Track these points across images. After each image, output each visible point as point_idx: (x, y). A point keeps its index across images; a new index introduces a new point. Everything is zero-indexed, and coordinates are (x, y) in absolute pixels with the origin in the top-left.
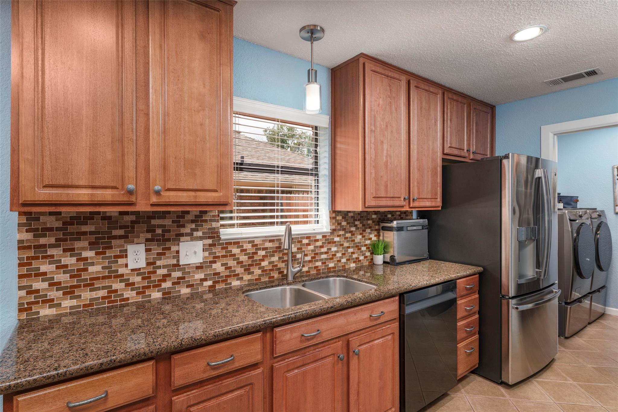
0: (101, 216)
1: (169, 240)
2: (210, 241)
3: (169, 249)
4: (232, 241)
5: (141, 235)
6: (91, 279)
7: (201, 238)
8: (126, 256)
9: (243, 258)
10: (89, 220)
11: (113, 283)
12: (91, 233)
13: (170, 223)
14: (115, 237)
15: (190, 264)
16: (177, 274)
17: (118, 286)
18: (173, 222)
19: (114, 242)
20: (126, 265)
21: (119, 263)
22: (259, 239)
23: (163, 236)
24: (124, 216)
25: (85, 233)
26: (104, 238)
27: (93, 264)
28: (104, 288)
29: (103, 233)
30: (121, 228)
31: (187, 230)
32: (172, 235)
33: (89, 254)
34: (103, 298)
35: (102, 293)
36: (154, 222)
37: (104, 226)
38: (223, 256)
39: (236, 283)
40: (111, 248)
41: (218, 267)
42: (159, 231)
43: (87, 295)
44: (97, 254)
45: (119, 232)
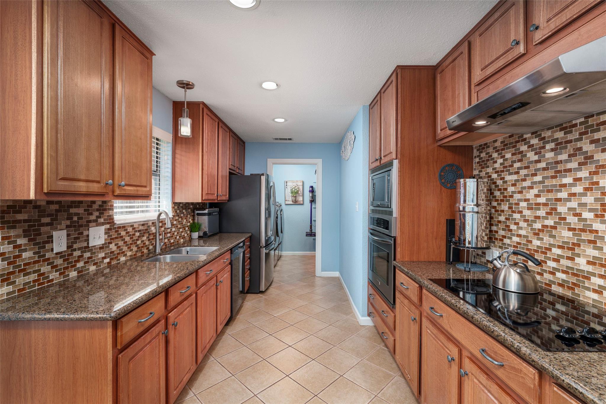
0: (33, 205)
1: (81, 226)
2: (108, 226)
3: (82, 233)
4: (121, 226)
5: (63, 222)
6: (25, 265)
7: (103, 224)
8: (52, 242)
9: (127, 239)
10: (23, 208)
11: (41, 266)
12: (25, 221)
13: (83, 212)
14: (43, 225)
15: (95, 246)
16: (87, 255)
17: (45, 269)
18: (85, 210)
19: (43, 229)
20: (52, 250)
21: (47, 248)
22: (137, 224)
23: (78, 222)
24: (50, 205)
25: (19, 221)
26: (35, 226)
27: (25, 250)
28: (34, 272)
29: (35, 221)
30: (48, 216)
31: (93, 217)
32: (83, 222)
33: (23, 241)
34: (34, 281)
35: (33, 277)
36: (73, 210)
37: (35, 214)
38: (116, 238)
39: (123, 259)
40: (40, 234)
41: (113, 247)
42: (75, 218)
43: (21, 280)
44: (29, 240)
45: (46, 220)
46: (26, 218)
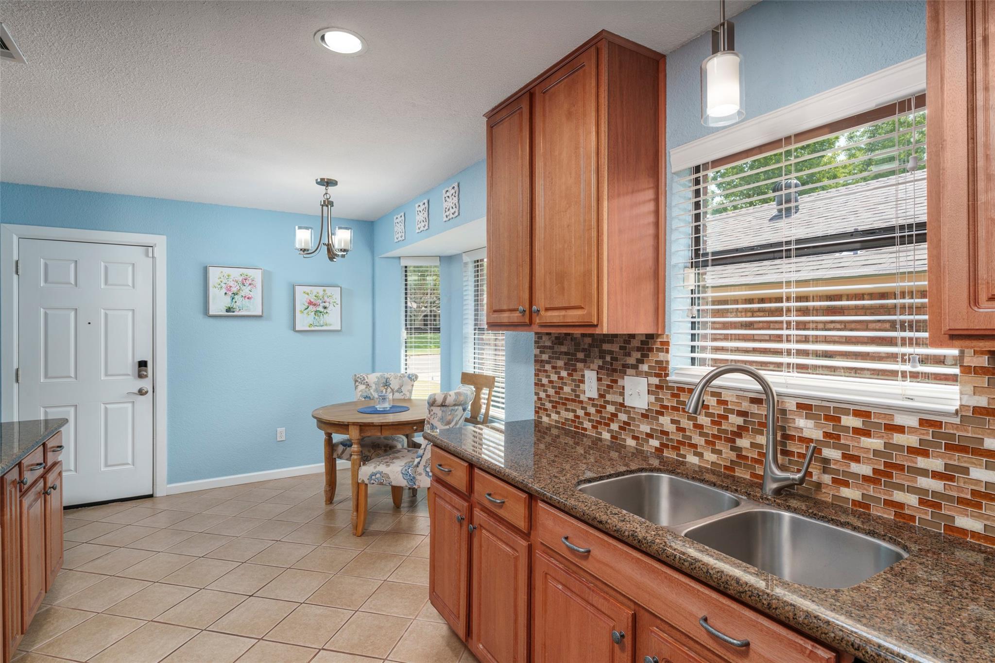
0: (571, 338)
1: (615, 370)
2: (655, 381)
3: (616, 382)
4: (686, 387)
5: (596, 361)
6: (565, 399)
7: (647, 375)
8: (584, 382)
10: (565, 341)
11: (577, 407)
12: (565, 353)
13: (617, 350)
14: (578, 360)
15: (634, 408)
16: (623, 417)
17: (580, 412)
18: (621, 348)
19: (578, 365)
20: (584, 392)
21: (580, 388)
22: (730, 393)
23: (612, 364)
24: (584, 338)
25: (562, 353)
26: (572, 360)
27: (566, 384)
28: (572, 411)
29: (572, 354)
30: (582, 350)
31: (631, 361)
32: (618, 365)
33: (564, 374)
34: (572, 421)
35: (571, 416)
36: (606, 347)
37: (572, 348)
38: (674, 408)
40: (576, 370)
41: (665, 421)
42: (608, 358)
43: (563, 413)
44: (568, 374)
45: (581, 355)
46: (566, 350)
